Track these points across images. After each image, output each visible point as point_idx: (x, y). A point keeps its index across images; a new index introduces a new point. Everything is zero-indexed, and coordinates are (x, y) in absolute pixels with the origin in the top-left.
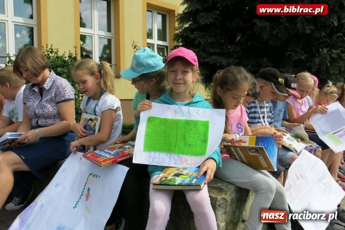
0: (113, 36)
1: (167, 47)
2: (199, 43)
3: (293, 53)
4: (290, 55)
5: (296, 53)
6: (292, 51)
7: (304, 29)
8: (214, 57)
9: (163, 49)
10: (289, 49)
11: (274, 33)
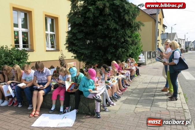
0: (29, 31)
1: (54, 35)
2: (77, 45)
3: (110, 49)
4: (110, 50)
5: (111, 49)
6: (110, 48)
7: (113, 42)
8: (83, 51)
9: (53, 36)
10: (109, 48)
11: (104, 43)
